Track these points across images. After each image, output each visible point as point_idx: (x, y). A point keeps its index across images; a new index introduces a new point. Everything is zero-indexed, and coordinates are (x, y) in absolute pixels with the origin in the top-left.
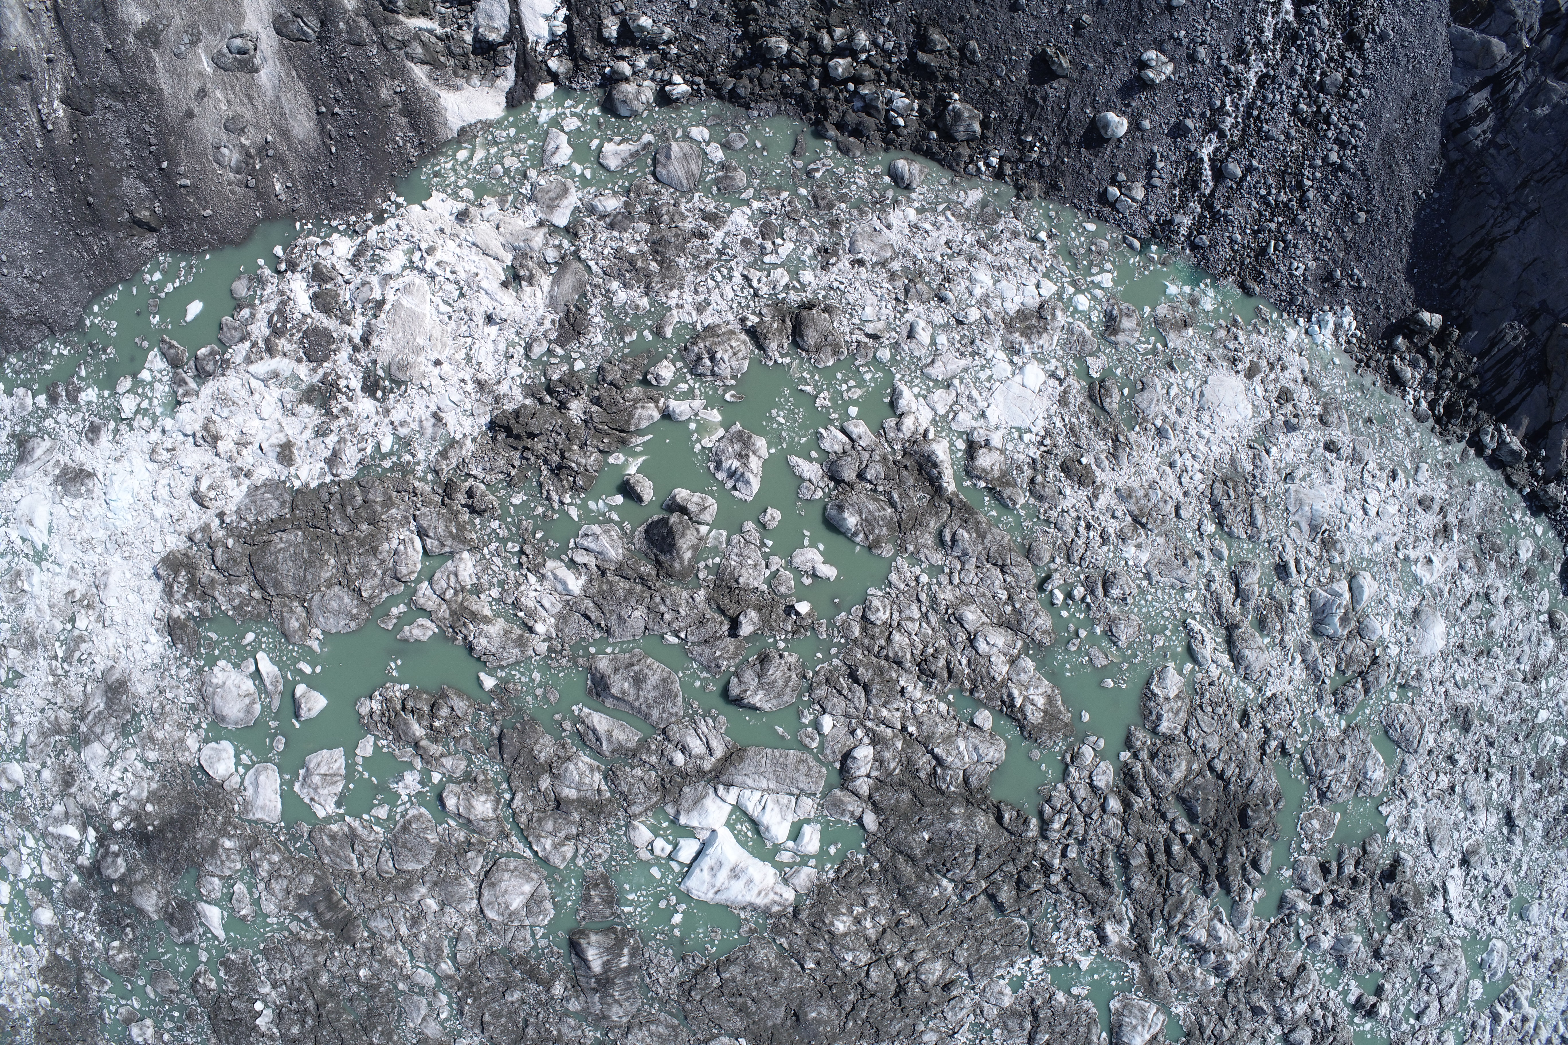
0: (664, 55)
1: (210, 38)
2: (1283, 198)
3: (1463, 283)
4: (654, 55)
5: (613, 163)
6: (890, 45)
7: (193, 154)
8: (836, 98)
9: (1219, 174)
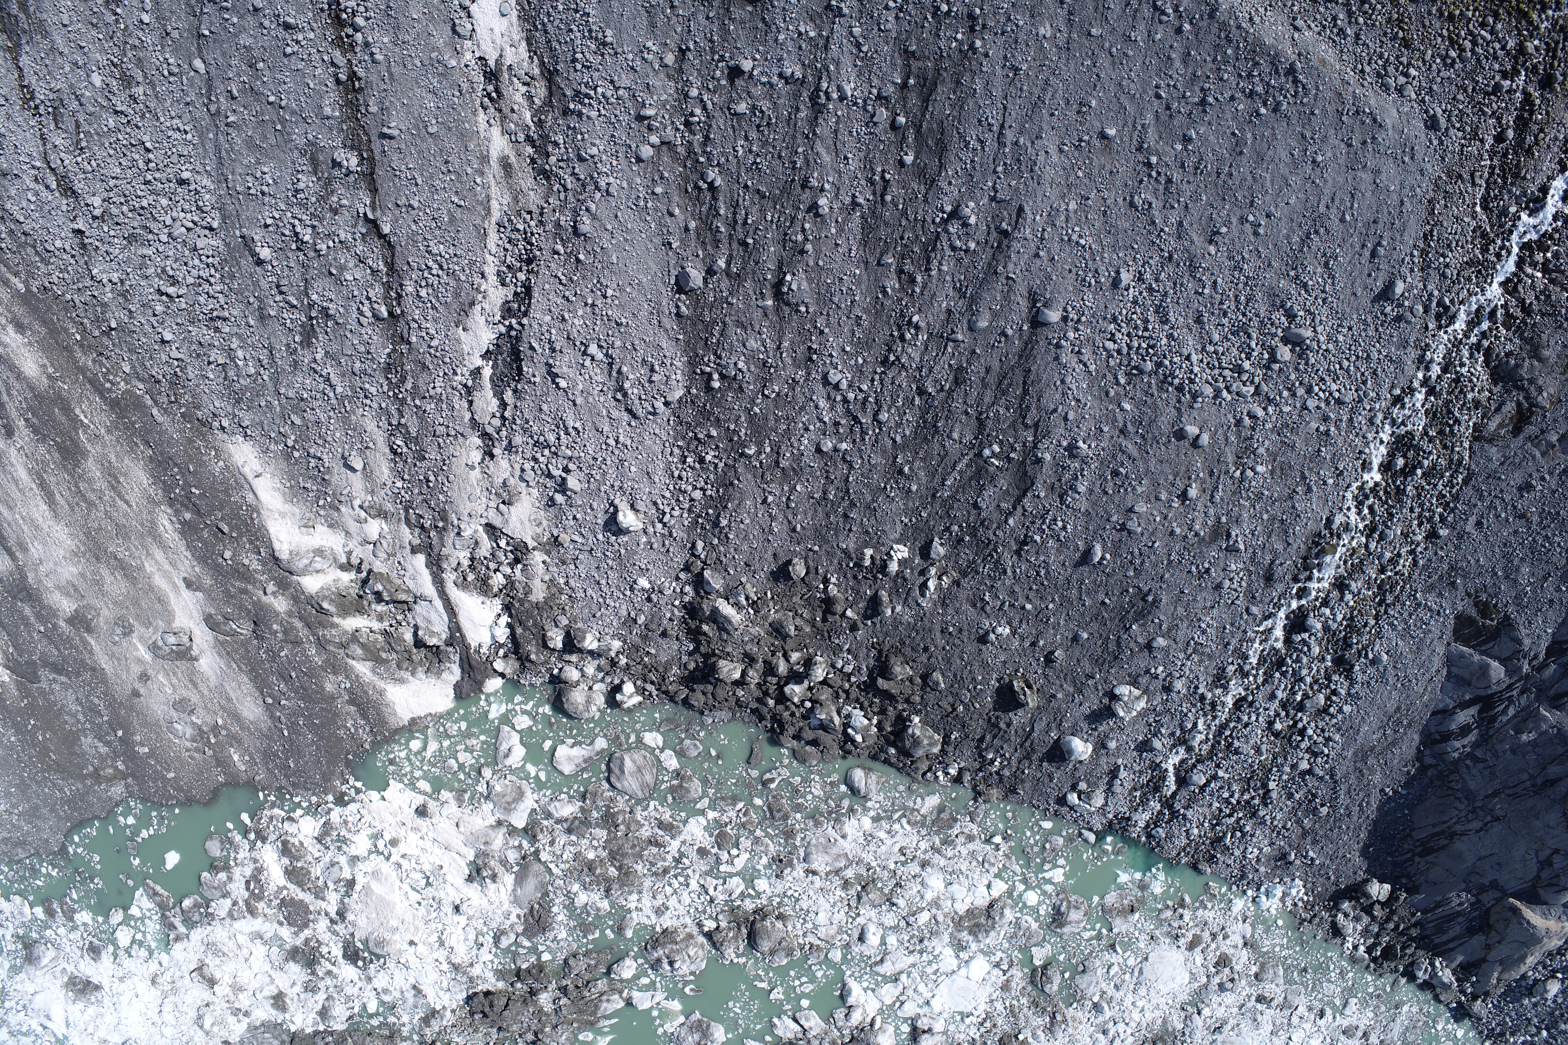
0: (613, 663)
1: (142, 630)
2: (1246, 797)
3: (1417, 859)
4: (603, 661)
5: (567, 769)
6: (849, 669)
7: (145, 724)
8: (793, 714)
9: (1182, 781)
